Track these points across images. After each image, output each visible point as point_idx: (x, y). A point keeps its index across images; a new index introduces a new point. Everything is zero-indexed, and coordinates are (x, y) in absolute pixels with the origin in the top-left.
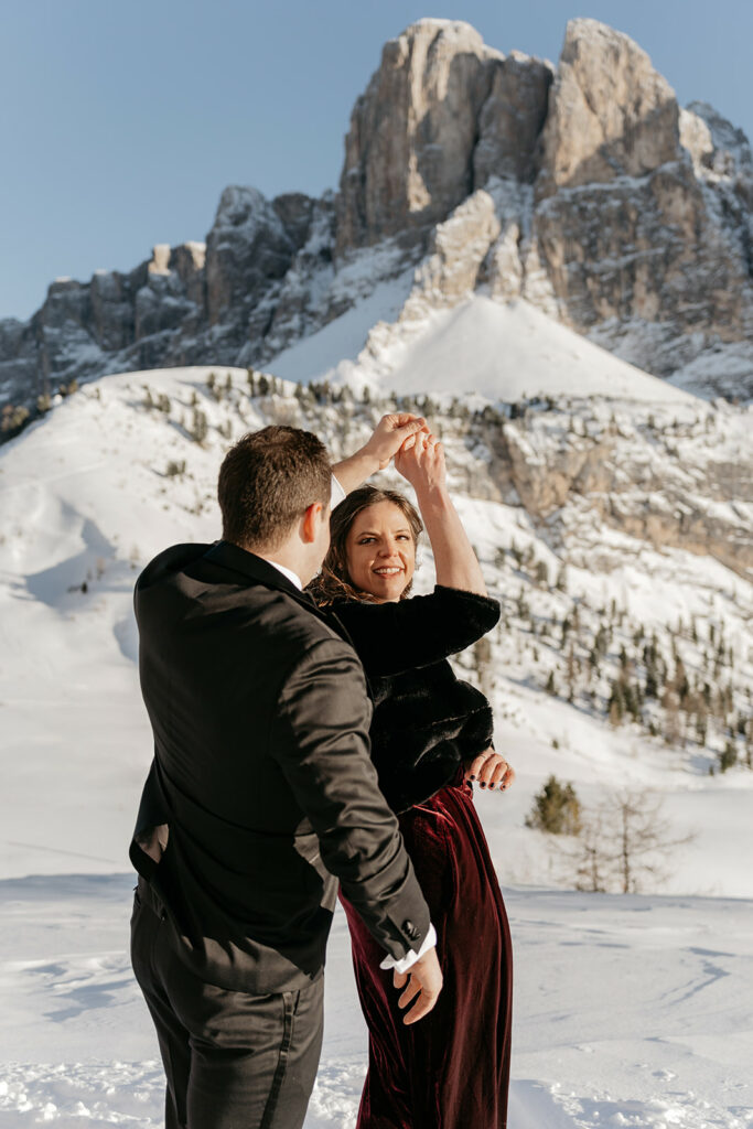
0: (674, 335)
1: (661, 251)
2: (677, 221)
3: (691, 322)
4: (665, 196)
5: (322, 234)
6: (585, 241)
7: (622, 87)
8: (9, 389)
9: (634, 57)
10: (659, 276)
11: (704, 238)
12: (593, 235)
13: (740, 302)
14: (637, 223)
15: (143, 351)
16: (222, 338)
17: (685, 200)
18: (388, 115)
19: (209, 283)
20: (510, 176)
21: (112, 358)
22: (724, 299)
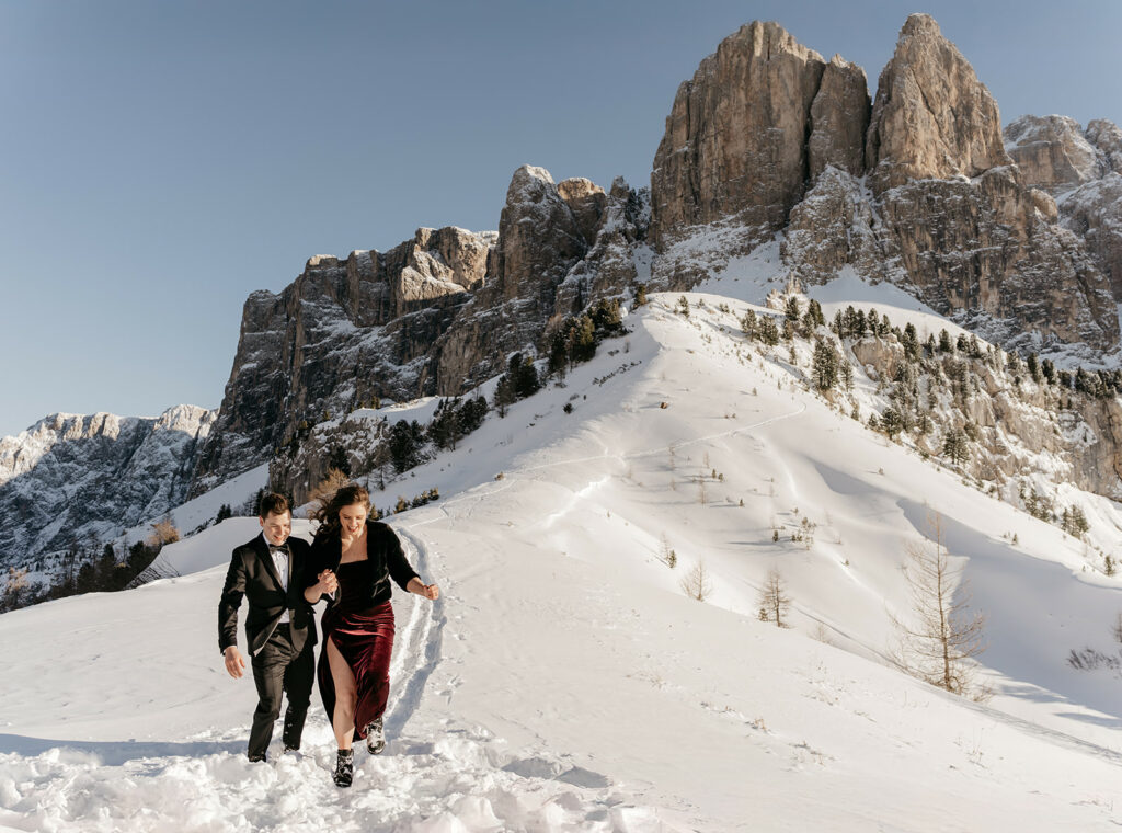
0: (1015, 331)
1: (999, 247)
2: (1009, 221)
3: (1029, 320)
4: (997, 196)
5: (617, 217)
6: (935, 232)
7: (954, 92)
8: (257, 358)
9: (962, 67)
10: (998, 272)
11: (1036, 238)
12: (941, 226)
13: (1075, 303)
14: (978, 219)
15: (405, 326)
16: (521, 311)
17: (1017, 202)
18: (728, 96)
19: (507, 255)
20: (842, 166)
21: (365, 332)
22: (1060, 299)
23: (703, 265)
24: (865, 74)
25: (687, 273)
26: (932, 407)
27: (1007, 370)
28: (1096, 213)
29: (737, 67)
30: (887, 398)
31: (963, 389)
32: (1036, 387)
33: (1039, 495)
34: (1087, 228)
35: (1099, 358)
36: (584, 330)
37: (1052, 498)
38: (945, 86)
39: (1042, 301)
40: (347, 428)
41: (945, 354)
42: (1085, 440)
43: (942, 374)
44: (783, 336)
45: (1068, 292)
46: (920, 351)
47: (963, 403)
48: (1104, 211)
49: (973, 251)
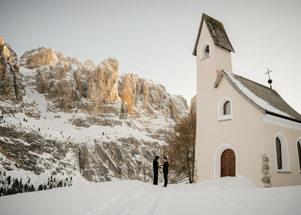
13: (11, 91)
17: (2, 65)
22: (7, 90)
39: (3, 89)
45: (10, 88)
48: (43, 73)
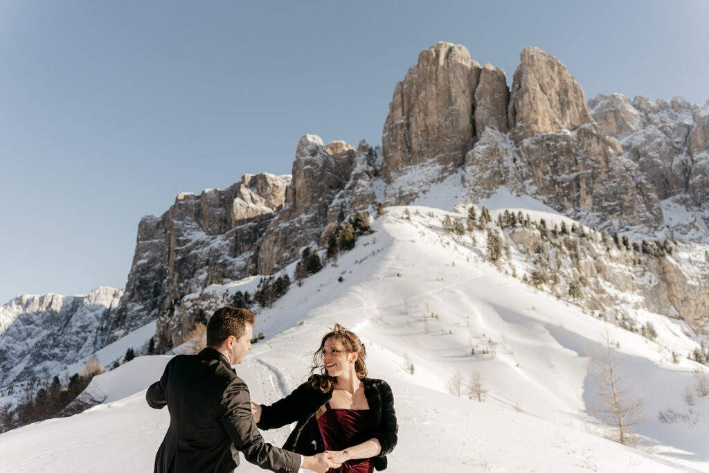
0: (603, 220)
1: (590, 171)
2: (595, 156)
3: (611, 213)
4: (587, 141)
5: (362, 163)
6: (552, 164)
7: (557, 82)
8: (147, 257)
9: (561, 68)
10: (591, 185)
11: (611, 165)
12: (555, 160)
13: (636, 202)
14: (576, 155)
15: (237, 234)
16: (307, 222)
17: (598, 143)
18: (425, 89)
19: (297, 189)
20: (495, 127)
21: (213, 239)
22: (627, 200)
23: (416, 189)
24: (505, 74)
25: (406, 196)
26: (559, 268)
27: (602, 243)
28: (643, 149)
29: (430, 71)
30: (532, 264)
31: (576, 256)
32: (619, 252)
33: (626, 317)
34: (639, 158)
35: (653, 233)
36: (348, 231)
37: (634, 319)
38: (552, 78)
40: (204, 297)
41: (565, 236)
42: (650, 282)
43: (564, 248)
44: (468, 230)
45: (632, 196)
46: (550, 234)
47: (577, 264)
48: (647, 147)
49: (575, 174)
